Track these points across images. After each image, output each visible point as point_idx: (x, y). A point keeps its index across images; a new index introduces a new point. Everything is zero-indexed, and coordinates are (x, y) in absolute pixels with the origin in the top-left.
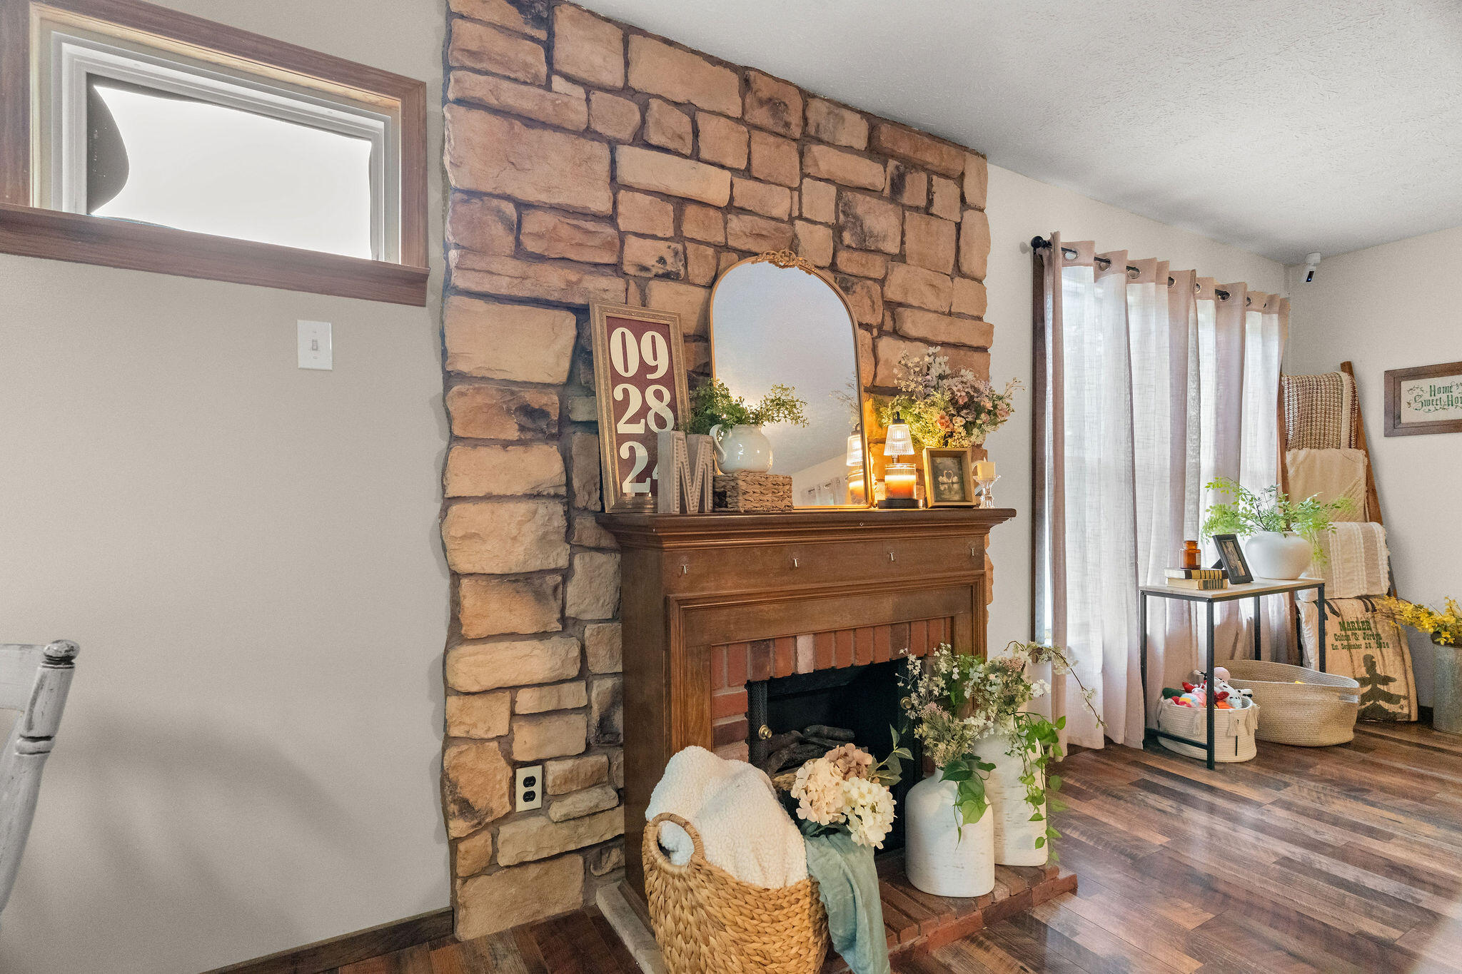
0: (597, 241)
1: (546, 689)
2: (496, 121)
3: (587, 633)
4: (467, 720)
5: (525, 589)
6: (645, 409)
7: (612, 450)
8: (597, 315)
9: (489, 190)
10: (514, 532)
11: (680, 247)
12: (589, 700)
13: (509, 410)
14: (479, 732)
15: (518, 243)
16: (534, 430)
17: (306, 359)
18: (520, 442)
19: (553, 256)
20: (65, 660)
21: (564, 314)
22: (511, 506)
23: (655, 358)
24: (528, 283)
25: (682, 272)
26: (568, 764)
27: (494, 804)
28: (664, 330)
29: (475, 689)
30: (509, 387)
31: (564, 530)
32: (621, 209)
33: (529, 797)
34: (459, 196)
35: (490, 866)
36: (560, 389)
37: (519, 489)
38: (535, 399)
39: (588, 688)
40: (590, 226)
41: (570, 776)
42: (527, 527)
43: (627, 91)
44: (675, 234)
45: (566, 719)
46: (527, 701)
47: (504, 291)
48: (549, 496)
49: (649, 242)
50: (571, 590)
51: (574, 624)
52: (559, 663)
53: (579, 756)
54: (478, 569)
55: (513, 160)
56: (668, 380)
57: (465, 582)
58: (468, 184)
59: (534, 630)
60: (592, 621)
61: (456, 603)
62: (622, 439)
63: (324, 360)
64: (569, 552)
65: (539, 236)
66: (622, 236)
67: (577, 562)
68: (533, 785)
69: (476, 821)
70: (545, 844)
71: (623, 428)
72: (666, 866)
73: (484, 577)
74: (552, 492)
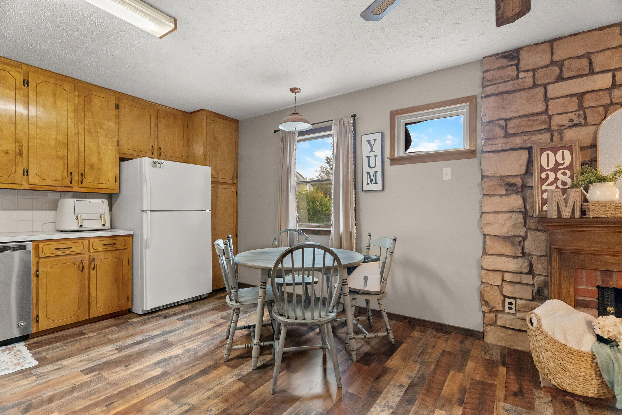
0: (539, 122)
1: (515, 275)
2: (497, 97)
3: (533, 259)
4: (487, 278)
5: (508, 241)
6: (556, 179)
7: (538, 196)
8: (536, 149)
9: (495, 119)
10: (503, 223)
11: (581, 113)
12: (534, 282)
13: (502, 185)
14: (491, 282)
15: (506, 132)
16: (511, 190)
17: (445, 178)
18: (506, 195)
19: (519, 132)
20: (395, 240)
21: (522, 151)
22: (502, 215)
23: (563, 159)
24: (508, 145)
25: (583, 122)
26: (525, 302)
27: (496, 305)
28: (570, 148)
29: (489, 269)
30: (502, 177)
31: (523, 223)
32: (550, 107)
33: (510, 308)
34: (485, 124)
35: (495, 324)
36: (522, 176)
37: (506, 209)
38: (512, 181)
39: (533, 278)
40: (535, 118)
41: (525, 306)
42: (508, 222)
43: (552, 63)
44: (579, 108)
45: (524, 286)
46: (508, 277)
47: (500, 149)
48: (517, 212)
49: (564, 115)
50: (527, 243)
51: (528, 256)
52: (519, 267)
53: (529, 300)
54: (490, 233)
55: (504, 107)
56: (570, 167)
57: (487, 237)
58: (488, 119)
59: (511, 255)
60: (536, 255)
61: (484, 243)
62: (543, 192)
63: (449, 177)
64: (525, 230)
65: (513, 128)
66: (550, 118)
67: (529, 234)
68: (512, 305)
69: (490, 309)
70: (513, 324)
71: (544, 187)
72: (531, 327)
73: (493, 236)
74: (518, 210)
